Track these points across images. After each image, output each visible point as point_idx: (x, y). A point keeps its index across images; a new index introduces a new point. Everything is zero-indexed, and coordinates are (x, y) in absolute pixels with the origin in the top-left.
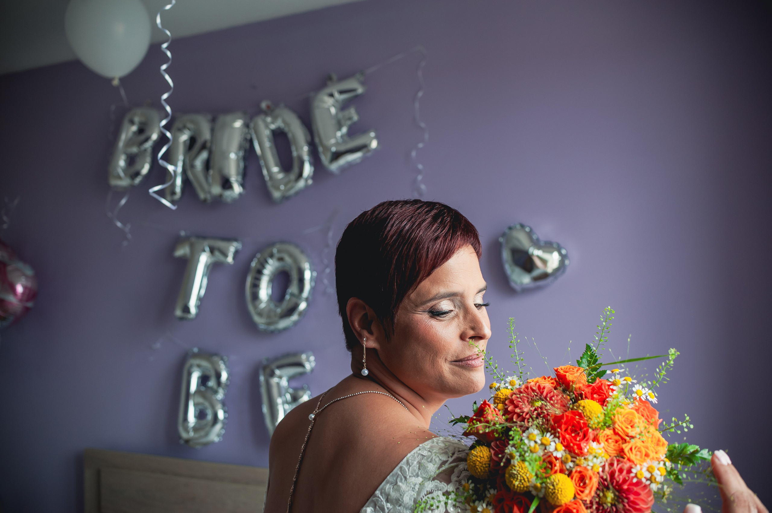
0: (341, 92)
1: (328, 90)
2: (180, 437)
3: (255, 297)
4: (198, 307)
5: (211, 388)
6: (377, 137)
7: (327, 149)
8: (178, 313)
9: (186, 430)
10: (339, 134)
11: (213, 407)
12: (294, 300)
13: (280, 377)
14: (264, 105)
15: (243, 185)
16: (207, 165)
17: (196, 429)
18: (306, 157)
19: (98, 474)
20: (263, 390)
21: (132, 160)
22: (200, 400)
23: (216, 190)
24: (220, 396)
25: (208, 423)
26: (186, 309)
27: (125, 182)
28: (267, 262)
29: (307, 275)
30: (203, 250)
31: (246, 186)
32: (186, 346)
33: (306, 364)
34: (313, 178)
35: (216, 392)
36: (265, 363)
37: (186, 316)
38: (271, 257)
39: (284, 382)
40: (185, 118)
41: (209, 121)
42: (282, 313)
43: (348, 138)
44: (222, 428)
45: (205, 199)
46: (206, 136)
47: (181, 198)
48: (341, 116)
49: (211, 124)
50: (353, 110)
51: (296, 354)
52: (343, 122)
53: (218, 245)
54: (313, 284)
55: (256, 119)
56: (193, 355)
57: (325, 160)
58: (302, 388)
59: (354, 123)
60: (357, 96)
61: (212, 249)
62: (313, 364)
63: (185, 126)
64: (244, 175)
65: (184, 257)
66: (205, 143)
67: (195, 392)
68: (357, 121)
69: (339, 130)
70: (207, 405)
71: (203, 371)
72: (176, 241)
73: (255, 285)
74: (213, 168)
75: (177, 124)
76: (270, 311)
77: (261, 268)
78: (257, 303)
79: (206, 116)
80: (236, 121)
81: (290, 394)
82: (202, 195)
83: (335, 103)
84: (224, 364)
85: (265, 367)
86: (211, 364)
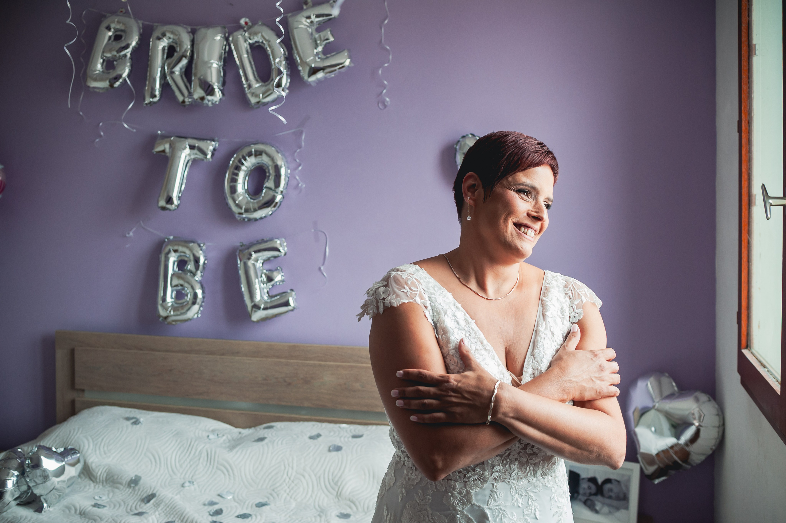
0: (318, 16)
1: (306, 14)
2: (159, 316)
3: (233, 190)
4: (179, 198)
5: (191, 272)
6: (350, 57)
7: (304, 63)
8: (162, 203)
9: (166, 309)
10: (315, 51)
11: (193, 288)
12: (271, 193)
13: (257, 260)
14: (242, 21)
15: (222, 91)
16: (188, 73)
17: (175, 309)
18: (284, 71)
19: (72, 352)
20: (241, 273)
21: (109, 65)
22: (177, 282)
23: (198, 93)
24: (198, 278)
25: (188, 302)
26: (169, 200)
27: (103, 84)
28: (245, 160)
29: (283, 171)
30: (185, 148)
31: (225, 93)
32: (160, 234)
33: (281, 249)
34: (288, 89)
35: (194, 275)
36: (241, 248)
37: (169, 206)
38: (250, 155)
39: (259, 264)
40: (165, 28)
41: (188, 32)
42: (260, 204)
43: (323, 57)
44: (201, 306)
45: (184, 102)
46: (187, 45)
47: (159, 100)
48: (317, 36)
49: (191, 34)
50: (329, 33)
51: (271, 240)
52: (319, 42)
53: (197, 143)
54: (287, 179)
55: (235, 34)
56: (170, 241)
57: (304, 73)
58: (277, 270)
59: (329, 43)
60: (330, 19)
61: (192, 147)
62: (286, 249)
63: (164, 35)
64: (224, 84)
65: (163, 154)
66: (186, 51)
67: (172, 275)
68: (332, 41)
69: (316, 49)
70: (186, 285)
71: (179, 257)
72: (153, 139)
73: (234, 180)
74: (195, 76)
75: (157, 33)
76: (248, 203)
77: (239, 165)
78: (235, 196)
79: (186, 28)
80: (216, 35)
81: (265, 274)
82: (181, 98)
83: (311, 24)
84: (201, 250)
85: (240, 251)
86: (191, 250)
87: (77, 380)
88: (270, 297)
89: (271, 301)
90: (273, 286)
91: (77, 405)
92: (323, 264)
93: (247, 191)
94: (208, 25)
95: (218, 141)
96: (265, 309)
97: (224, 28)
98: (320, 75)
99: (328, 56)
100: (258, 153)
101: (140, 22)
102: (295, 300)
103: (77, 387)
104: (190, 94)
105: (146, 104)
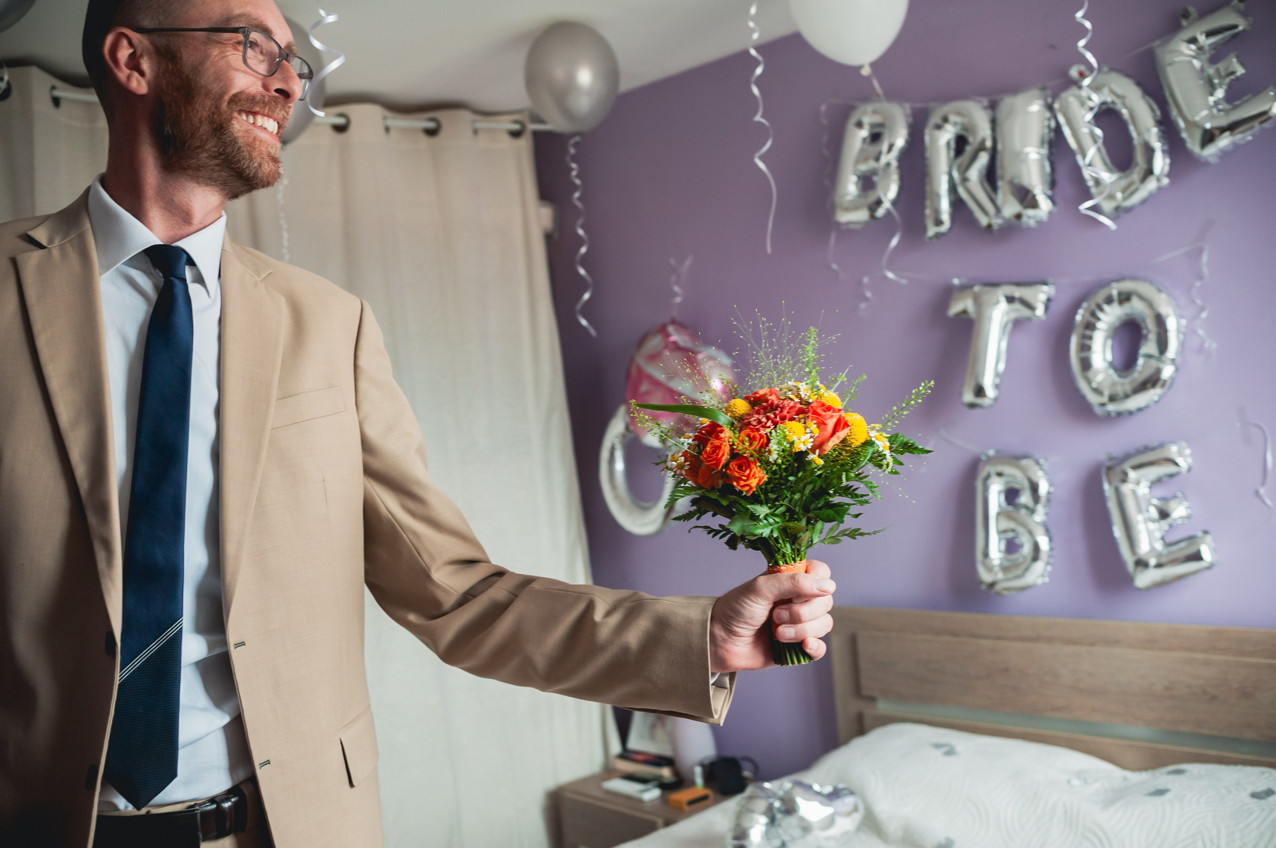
0: (1209, 34)
1: (1187, 34)
2: (981, 582)
3: (1086, 365)
4: (997, 387)
5: (1026, 507)
7: (1191, 124)
8: (968, 396)
9: (990, 569)
10: (1211, 100)
11: (1031, 533)
12: (1154, 363)
13: (1138, 483)
14: (1074, 71)
15: (1052, 198)
16: (991, 176)
17: (1005, 569)
18: (1157, 145)
19: (854, 641)
20: (1112, 505)
21: (867, 182)
22: (1006, 524)
23: (1010, 208)
24: (1040, 516)
25: (1025, 557)
26: (980, 391)
27: (862, 215)
28: (1101, 310)
29: (1171, 324)
30: (997, 302)
31: (1058, 199)
32: (973, 448)
33: (1179, 460)
34: (1169, 175)
35: (1032, 511)
36: (1108, 463)
37: (979, 401)
38: (1109, 300)
39: (1143, 489)
40: (946, 109)
41: (985, 108)
42: (1135, 385)
43: (1228, 106)
44: (1048, 564)
45: (989, 226)
46: (984, 131)
47: (950, 229)
48: (1211, 71)
49: (989, 112)
50: (1234, 60)
51: (1161, 446)
52: (1216, 81)
53: (1017, 292)
54: (1182, 337)
55: (1064, 95)
56: (990, 460)
57: (1193, 144)
58: (1175, 497)
59: (1238, 79)
60: (1235, 36)
61: (1010, 300)
62: (1190, 460)
63: (946, 120)
64: (1053, 184)
65: (964, 316)
66: (983, 142)
67: (999, 514)
68: (1242, 75)
69: (1212, 94)
70: (1020, 529)
71: (1007, 483)
72: (948, 294)
73: (1085, 348)
74: (1002, 178)
75: (935, 119)
76: (1114, 384)
77: (1092, 320)
78: (1090, 374)
79: (980, 102)
80: (1029, 103)
81: (1156, 506)
82: (984, 221)
83: (1199, 52)
84: (1042, 469)
85: (1109, 469)
86: (1024, 470)
87: (865, 682)
88: (1168, 545)
89: (1170, 553)
90: (1171, 526)
91: (867, 721)
92: (1263, 483)
93: (1112, 365)
94: (1015, 89)
95: (1053, 284)
96: (1159, 566)
97: (1043, 89)
98: (1224, 142)
99: (1237, 103)
100: (1125, 298)
101: (908, 107)
102: (1214, 551)
103: (865, 692)
104: (998, 210)
105: (931, 238)
